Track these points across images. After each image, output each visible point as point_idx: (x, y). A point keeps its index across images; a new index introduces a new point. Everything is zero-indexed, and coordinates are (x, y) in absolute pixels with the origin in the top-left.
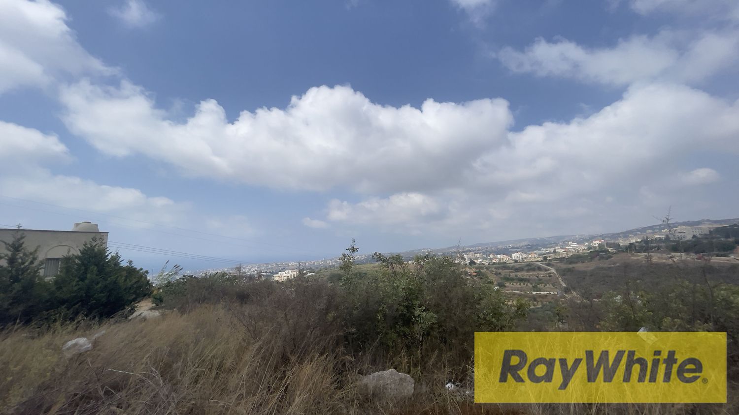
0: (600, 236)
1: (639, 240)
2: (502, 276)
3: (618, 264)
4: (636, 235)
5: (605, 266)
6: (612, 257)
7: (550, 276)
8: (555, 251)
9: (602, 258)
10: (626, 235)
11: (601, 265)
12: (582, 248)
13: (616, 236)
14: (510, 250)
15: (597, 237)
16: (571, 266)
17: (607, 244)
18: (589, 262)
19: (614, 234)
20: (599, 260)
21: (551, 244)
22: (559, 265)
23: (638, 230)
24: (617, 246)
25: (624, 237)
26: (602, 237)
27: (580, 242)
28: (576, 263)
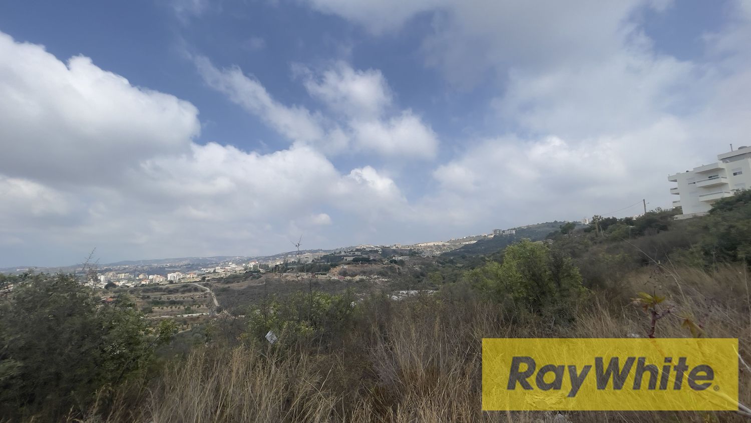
2: (151, 300)
3: (264, 283)
4: (281, 258)
5: (255, 285)
6: (261, 277)
7: (205, 297)
8: (214, 272)
9: (254, 277)
10: (274, 258)
11: (253, 284)
12: (239, 269)
13: (267, 259)
14: (166, 269)
15: (253, 259)
16: (227, 286)
17: (260, 265)
18: (243, 281)
19: (266, 257)
20: (252, 279)
21: (212, 264)
22: (216, 285)
24: (266, 267)
25: (273, 260)
26: (257, 259)
27: (238, 263)
28: (232, 283)
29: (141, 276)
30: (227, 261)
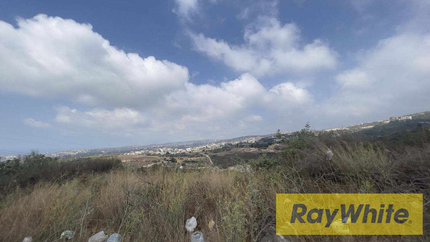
0: (225, 140)
1: (239, 143)
2: (184, 160)
3: (233, 153)
4: (237, 140)
5: (229, 154)
6: (231, 150)
7: (206, 159)
8: (207, 147)
9: (227, 150)
10: (234, 140)
11: (227, 153)
12: (217, 146)
13: (230, 140)
14: (185, 146)
16: (215, 154)
17: (228, 144)
18: (222, 152)
19: (229, 140)
20: (226, 151)
22: (210, 153)
23: (238, 138)
24: (231, 145)
25: (233, 141)
27: (216, 143)
28: (217, 152)
29: (176, 150)
30: (211, 142)
